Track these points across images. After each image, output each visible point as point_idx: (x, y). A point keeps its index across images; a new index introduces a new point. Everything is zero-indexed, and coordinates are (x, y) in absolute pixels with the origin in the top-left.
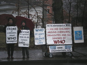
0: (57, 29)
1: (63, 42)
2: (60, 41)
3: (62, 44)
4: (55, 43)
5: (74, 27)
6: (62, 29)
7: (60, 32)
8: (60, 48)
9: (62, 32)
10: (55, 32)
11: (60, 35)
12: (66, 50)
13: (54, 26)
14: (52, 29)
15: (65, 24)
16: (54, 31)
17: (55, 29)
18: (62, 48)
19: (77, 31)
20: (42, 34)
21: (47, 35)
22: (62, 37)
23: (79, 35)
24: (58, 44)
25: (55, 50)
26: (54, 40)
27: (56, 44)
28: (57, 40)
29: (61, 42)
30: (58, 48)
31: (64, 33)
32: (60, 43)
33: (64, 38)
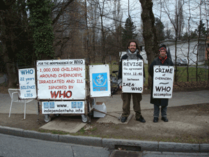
0: (58, 70)
1: (69, 94)
2: (62, 93)
3: (66, 98)
4: (52, 97)
5: (90, 67)
6: (67, 69)
7: (64, 75)
8: (62, 106)
9: (68, 75)
10: (55, 76)
11: (63, 81)
12: (74, 110)
13: (51, 63)
14: (49, 70)
15: (73, 61)
16: (53, 73)
17: (54, 70)
18: (65, 106)
19: (98, 74)
20: (31, 79)
21: (38, 82)
22: (67, 85)
23: (102, 81)
24: (58, 98)
25: (54, 109)
26: (51, 90)
27: (54, 98)
28: (57, 91)
29: (65, 95)
30: (58, 106)
31: (70, 78)
32: (62, 98)
33: (70, 87)
